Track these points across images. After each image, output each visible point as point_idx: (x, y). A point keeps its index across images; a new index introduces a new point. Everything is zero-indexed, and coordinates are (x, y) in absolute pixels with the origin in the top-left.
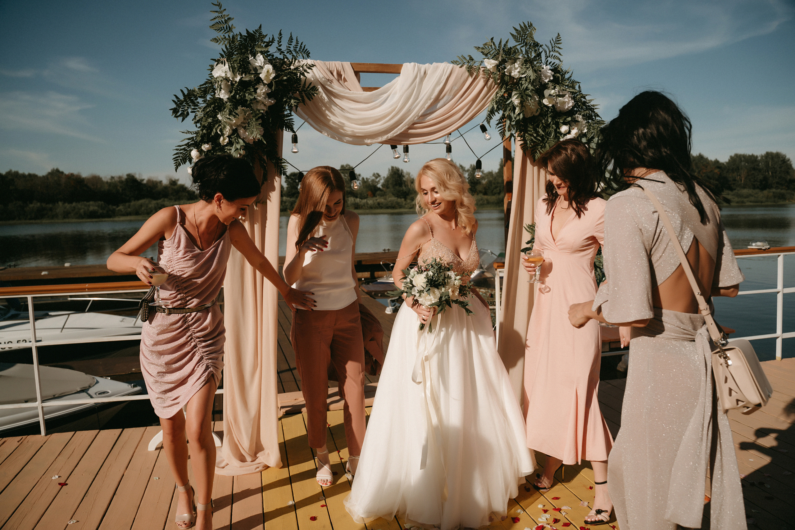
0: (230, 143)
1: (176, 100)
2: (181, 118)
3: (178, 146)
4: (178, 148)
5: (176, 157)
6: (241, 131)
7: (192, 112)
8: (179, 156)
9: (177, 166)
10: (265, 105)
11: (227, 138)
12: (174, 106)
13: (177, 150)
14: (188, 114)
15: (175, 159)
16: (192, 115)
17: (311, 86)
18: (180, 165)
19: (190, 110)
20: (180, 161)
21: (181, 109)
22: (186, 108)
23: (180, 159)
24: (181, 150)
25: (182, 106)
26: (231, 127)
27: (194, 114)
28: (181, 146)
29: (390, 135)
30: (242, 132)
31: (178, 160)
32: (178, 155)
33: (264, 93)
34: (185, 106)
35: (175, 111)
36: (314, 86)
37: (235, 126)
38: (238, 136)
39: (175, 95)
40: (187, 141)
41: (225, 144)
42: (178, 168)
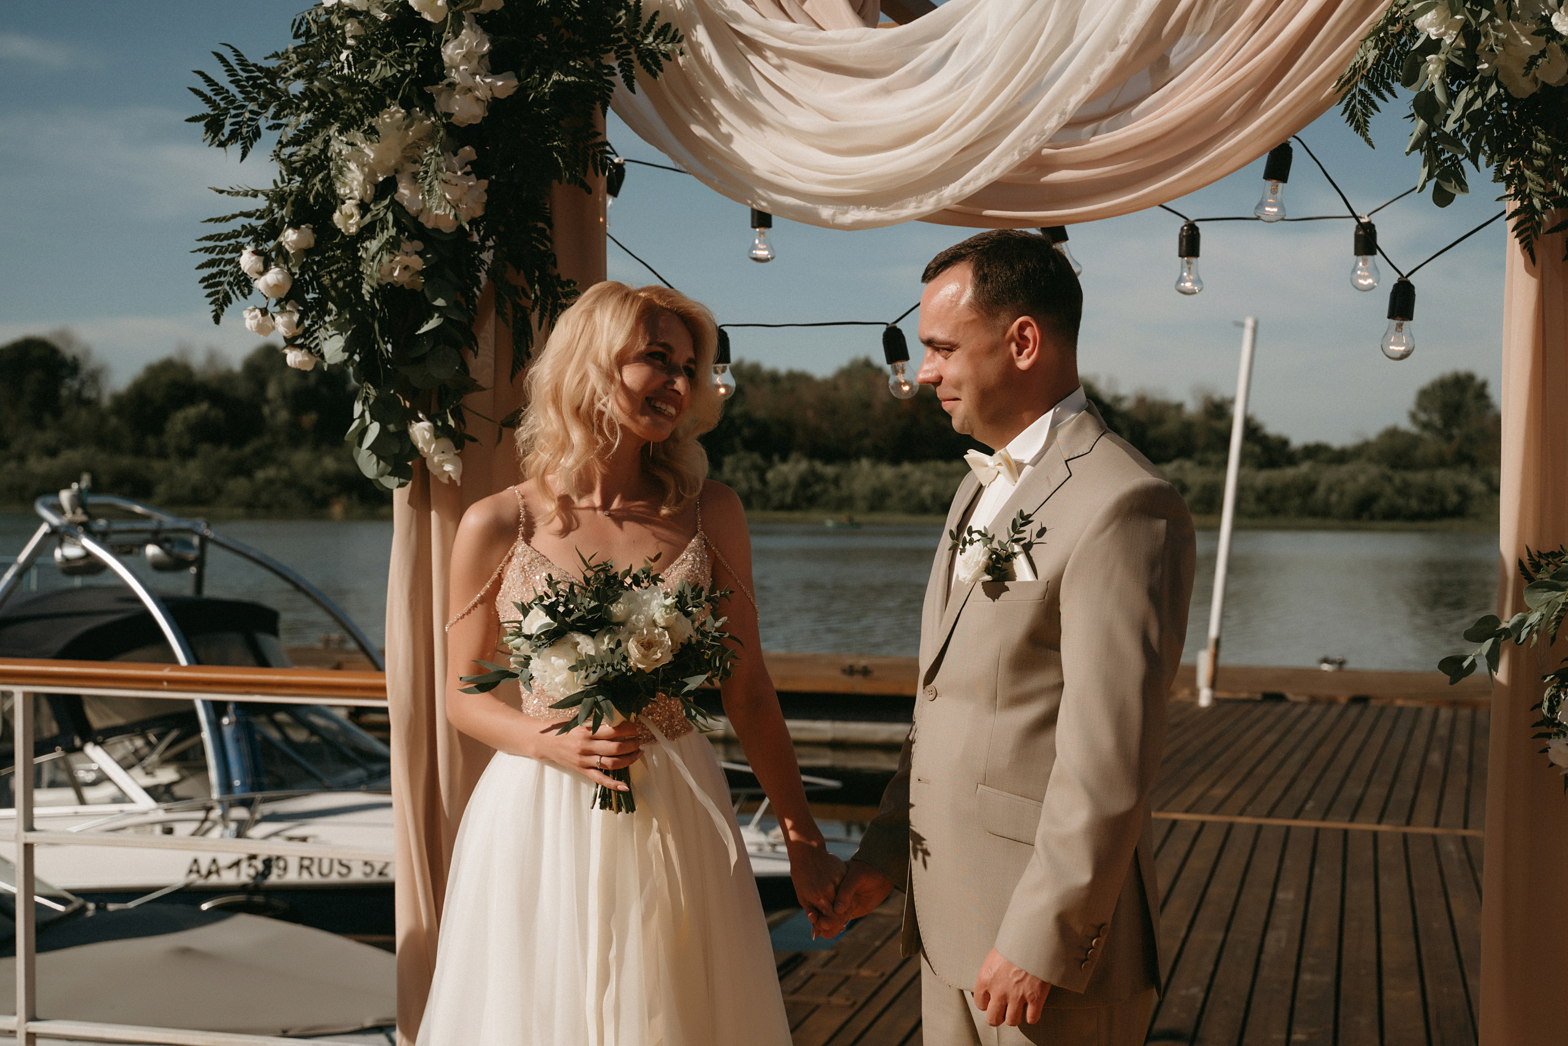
0: (367, 232)
1: (207, 90)
2: (236, 149)
3: (209, 238)
4: (210, 244)
5: (212, 276)
6: (404, 191)
7: (269, 128)
8: (225, 273)
9: (221, 304)
10: (478, 99)
11: (355, 211)
12: (206, 109)
13: (207, 250)
14: (257, 134)
15: (209, 282)
16: (269, 140)
17: (657, 25)
18: (227, 300)
19: (263, 123)
20: (227, 288)
21: (229, 121)
22: (247, 115)
23: (229, 284)
24: (223, 250)
25: (235, 108)
26: (370, 177)
27: (276, 134)
28: (218, 237)
29: (951, 193)
30: (406, 192)
31: (221, 283)
32: (215, 270)
33: (466, 57)
34: (243, 107)
35: (213, 125)
36: (668, 26)
37: (383, 173)
38: (397, 207)
39: (201, 73)
40: (236, 224)
41: (353, 230)
42: (223, 310)
